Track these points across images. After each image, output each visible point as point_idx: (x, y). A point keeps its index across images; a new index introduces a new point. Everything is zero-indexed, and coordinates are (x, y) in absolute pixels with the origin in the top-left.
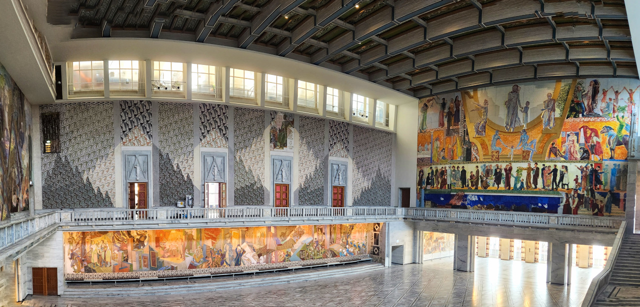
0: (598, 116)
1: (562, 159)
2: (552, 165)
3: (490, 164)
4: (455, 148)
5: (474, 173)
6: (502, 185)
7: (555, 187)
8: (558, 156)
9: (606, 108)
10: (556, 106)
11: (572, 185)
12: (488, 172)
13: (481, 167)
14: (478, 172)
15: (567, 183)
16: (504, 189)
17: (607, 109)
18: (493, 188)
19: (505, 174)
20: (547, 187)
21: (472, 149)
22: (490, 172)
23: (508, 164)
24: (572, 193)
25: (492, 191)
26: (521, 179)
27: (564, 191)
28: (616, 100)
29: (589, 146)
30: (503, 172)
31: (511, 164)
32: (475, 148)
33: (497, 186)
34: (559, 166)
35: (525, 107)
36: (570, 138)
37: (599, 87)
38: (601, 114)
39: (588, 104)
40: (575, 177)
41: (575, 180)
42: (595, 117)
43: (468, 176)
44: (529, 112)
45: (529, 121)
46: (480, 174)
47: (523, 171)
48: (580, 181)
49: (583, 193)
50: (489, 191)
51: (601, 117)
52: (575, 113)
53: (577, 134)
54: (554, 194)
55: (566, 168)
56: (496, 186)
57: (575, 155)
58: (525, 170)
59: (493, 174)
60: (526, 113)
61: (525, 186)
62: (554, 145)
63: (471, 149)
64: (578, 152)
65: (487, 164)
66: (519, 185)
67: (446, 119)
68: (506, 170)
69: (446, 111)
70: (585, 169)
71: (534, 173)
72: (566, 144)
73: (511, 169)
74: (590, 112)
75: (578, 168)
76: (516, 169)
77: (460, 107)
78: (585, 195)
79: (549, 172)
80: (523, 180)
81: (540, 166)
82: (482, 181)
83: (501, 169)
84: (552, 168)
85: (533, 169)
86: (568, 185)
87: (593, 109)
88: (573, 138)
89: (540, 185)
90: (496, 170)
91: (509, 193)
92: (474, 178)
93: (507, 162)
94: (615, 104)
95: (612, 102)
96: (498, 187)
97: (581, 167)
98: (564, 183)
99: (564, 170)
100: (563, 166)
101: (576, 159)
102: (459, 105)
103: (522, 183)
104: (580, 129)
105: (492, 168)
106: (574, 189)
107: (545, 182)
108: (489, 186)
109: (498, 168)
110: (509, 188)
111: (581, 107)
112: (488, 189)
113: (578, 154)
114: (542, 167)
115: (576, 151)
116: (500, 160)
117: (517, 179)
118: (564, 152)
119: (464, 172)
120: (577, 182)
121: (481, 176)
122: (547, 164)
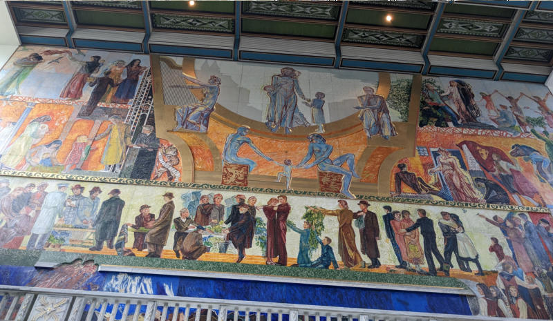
0: (491, 128)
1: (437, 198)
2: (412, 208)
3: (216, 192)
4: (100, 145)
5: (156, 210)
6: (255, 252)
7: (437, 265)
8: (424, 192)
9: (501, 117)
10: (388, 106)
11: (490, 262)
12: (205, 213)
13: (185, 197)
14: (169, 208)
15: (473, 257)
16: (263, 261)
17: (504, 120)
18: (221, 258)
19: (265, 220)
20: (413, 266)
21: (159, 154)
22: (214, 213)
23: (276, 196)
24: (500, 285)
25: (218, 266)
26: (322, 238)
27: (470, 278)
28: (516, 107)
29: (495, 177)
30: (260, 215)
31: (285, 197)
32: (171, 153)
33: (236, 252)
34: (434, 213)
35: (314, 100)
36: (442, 158)
37: (470, 90)
38: (496, 126)
39: (459, 109)
40: (491, 243)
41: (492, 249)
42: (484, 129)
43: (128, 217)
44: (326, 107)
45: (328, 121)
46: (176, 215)
47: (327, 218)
48: (507, 252)
49: (534, 286)
50: (203, 266)
51: (497, 129)
52: (436, 120)
53: (457, 154)
54: (442, 284)
55: (456, 218)
56: (233, 251)
57: (469, 193)
58: (333, 214)
59: (225, 218)
60: (320, 108)
61: (338, 258)
62: (405, 169)
63: (155, 152)
64: (473, 187)
65: (204, 193)
66: (316, 255)
67: (92, 89)
68: (268, 210)
69: (98, 74)
70: (509, 224)
71: (362, 226)
72: (436, 169)
73: (285, 210)
74: (468, 120)
75: (487, 220)
76: (304, 212)
77: (141, 77)
78: (543, 293)
79: (407, 225)
80: (329, 240)
81: (378, 209)
82: (180, 235)
83: (252, 209)
84: (415, 217)
85: (355, 215)
86: (476, 261)
87: (475, 118)
88: (451, 160)
89: (388, 257)
90: (235, 209)
91: (280, 274)
92: (151, 224)
93: (272, 191)
94: (517, 113)
95: (509, 109)
96: (242, 256)
97: (495, 218)
98: (463, 254)
99: (450, 222)
100: (444, 214)
101: (474, 200)
102: (139, 73)
103: (327, 250)
104: (460, 145)
105: (223, 202)
106: (502, 274)
107: (403, 250)
108: (206, 250)
109: (242, 203)
110: (283, 261)
111: (446, 112)
112: (203, 258)
113: (476, 191)
114: (384, 212)
115: (469, 185)
116: (250, 186)
117: (309, 238)
118: (437, 184)
119: (115, 204)
120: (501, 255)
121: (178, 221)
122: (397, 207)
